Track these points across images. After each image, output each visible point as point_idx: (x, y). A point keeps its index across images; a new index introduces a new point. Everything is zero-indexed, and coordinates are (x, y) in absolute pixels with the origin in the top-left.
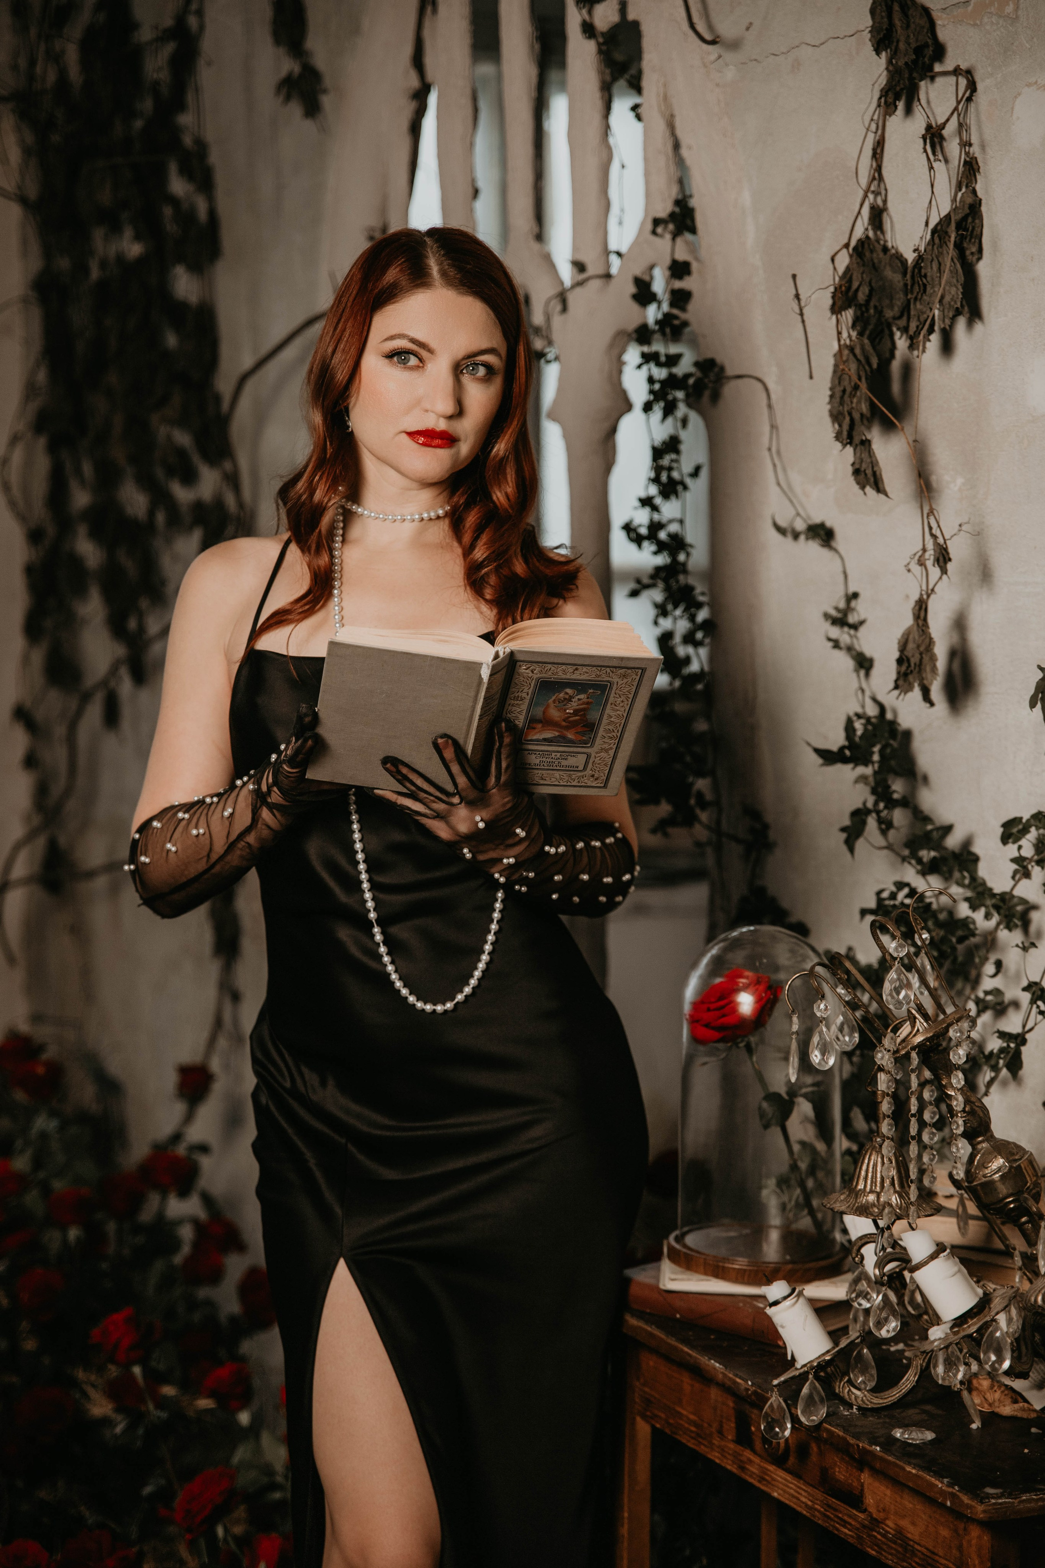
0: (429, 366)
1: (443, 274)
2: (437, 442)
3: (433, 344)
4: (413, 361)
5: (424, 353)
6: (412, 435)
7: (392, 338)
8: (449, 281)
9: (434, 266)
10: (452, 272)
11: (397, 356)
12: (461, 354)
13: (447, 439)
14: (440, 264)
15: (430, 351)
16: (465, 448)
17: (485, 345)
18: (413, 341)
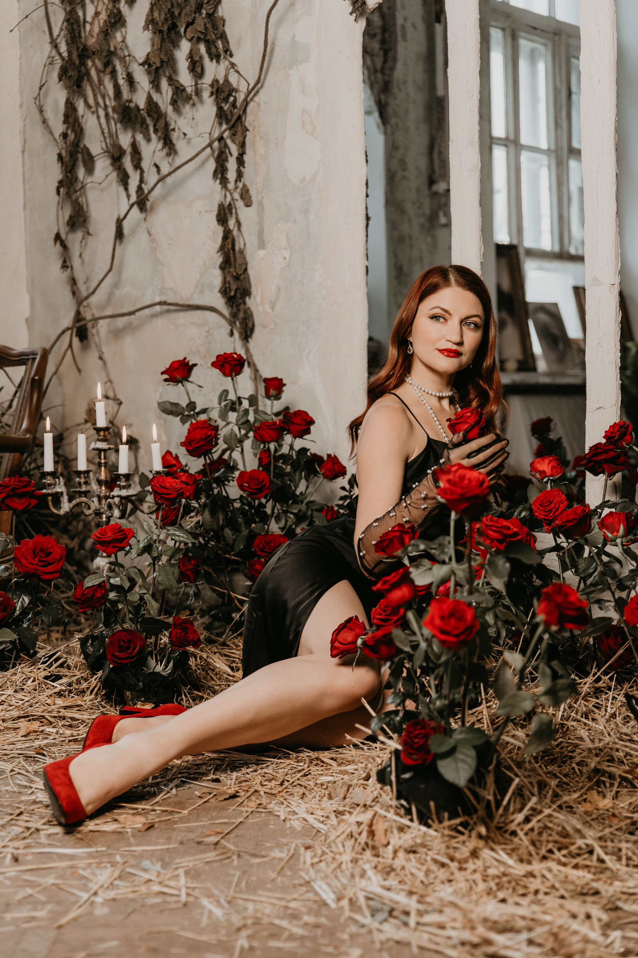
0: (449, 322)
1: (457, 281)
2: (452, 354)
3: (451, 311)
4: (442, 320)
5: (447, 315)
6: (441, 351)
7: (433, 308)
8: (459, 284)
9: (452, 278)
10: (461, 280)
11: (435, 317)
12: (464, 316)
13: (457, 354)
14: (455, 277)
15: (450, 314)
16: (464, 359)
17: (474, 313)
18: (443, 309)
